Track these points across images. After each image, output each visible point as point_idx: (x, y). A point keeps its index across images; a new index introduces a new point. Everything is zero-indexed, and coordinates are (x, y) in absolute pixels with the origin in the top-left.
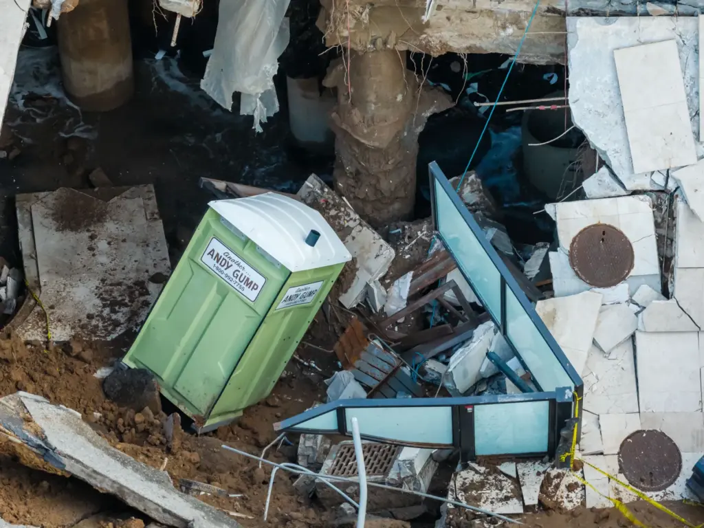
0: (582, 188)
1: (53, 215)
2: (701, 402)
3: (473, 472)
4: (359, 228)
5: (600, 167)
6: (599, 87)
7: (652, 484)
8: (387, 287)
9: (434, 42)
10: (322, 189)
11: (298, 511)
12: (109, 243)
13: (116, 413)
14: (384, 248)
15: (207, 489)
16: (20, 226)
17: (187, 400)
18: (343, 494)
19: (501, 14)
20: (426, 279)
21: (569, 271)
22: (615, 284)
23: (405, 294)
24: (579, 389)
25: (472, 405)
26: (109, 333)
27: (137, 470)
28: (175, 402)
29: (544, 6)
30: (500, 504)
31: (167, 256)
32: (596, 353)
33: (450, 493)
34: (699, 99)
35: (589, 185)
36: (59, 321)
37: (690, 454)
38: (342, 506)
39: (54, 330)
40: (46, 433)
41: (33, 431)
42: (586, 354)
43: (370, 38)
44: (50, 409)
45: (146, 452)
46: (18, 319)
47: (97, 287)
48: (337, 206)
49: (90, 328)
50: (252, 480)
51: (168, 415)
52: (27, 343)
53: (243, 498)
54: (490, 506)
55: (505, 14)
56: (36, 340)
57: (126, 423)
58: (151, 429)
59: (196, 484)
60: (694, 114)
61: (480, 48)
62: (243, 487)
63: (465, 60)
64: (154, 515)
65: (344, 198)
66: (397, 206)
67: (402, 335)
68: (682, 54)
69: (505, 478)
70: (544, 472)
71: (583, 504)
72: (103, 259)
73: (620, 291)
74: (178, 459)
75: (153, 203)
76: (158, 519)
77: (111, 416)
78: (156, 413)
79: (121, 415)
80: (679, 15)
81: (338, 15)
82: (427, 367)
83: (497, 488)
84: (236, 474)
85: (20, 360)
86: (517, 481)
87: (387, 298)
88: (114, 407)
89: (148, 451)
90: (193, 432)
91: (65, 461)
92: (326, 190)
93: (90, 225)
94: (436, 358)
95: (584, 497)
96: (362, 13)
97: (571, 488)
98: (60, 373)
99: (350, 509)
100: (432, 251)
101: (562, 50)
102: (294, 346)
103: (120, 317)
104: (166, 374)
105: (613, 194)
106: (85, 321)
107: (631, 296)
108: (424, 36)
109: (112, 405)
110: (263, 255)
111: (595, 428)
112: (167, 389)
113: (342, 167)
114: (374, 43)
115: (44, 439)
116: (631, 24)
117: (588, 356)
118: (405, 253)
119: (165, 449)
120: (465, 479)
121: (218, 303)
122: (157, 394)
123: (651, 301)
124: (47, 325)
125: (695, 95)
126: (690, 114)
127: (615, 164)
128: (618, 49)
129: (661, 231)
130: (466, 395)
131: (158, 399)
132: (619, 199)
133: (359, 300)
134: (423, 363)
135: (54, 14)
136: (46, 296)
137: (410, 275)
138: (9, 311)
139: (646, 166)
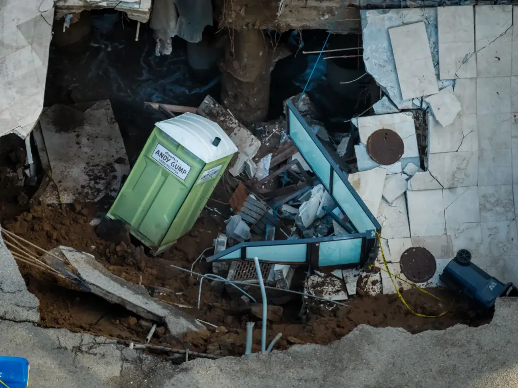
0: (372, 108)
1: (52, 122)
2: (445, 229)
3: (317, 277)
4: (238, 128)
5: (383, 96)
6: (380, 50)
7: (420, 278)
8: (256, 162)
9: (283, 24)
10: (214, 104)
11: (217, 302)
12: (88, 139)
13: (104, 245)
14: (254, 141)
15: (163, 291)
17: (146, 237)
18: (241, 290)
19: (322, 7)
20: (280, 158)
21: (367, 156)
22: (393, 163)
23: (268, 166)
24: (379, 230)
25: (319, 243)
26: (96, 197)
27: (129, 288)
28: (139, 238)
29: (347, 3)
30: (334, 295)
31: (123, 146)
32: (384, 204)
33: (305, 289)
34: (438, 55)
35: (377, 107)
36: (65, 190)
37: (440, 260)
38: (242, 297)
39: (63, 197)
40: (78, 271)
41: (71, 270)
42: (378, 205)
43: (245, 23)
44: (78, 255)
45: (126, 270)
46: (40, 190)
47: (85, 168)
48: (224, 115)
49: (84, 194)
50: (188, 284)
51: (136, 246)
52: (49, 205)
53: (183, 295)
54: (328, 296)
55: (324, 8)
56: (53, 204)
57: (111, 251)
58: (126, 255)
59: (157, 289)
60: (436, 64)
61: (310, 26)
62: (183, 288)
63: (301, 34)
64: (142, 314)
65: (228, 110)
66: (259, 113)
67: (266, 191)
68: (428, 29)
69: (336, 279)
70: (358, 275)
71: (381, 292)
72: (86, 149)
73: (397, 166)
74: (145, 274)
75: (111, 111)
76: (144, 317)
77: (101, 247)
78: (128, 245)
79: (107, 247)
80: (426, 6)
81: (227, 12)
82: (283, 209)
83: (332, 285)
84: (178, 281)
85: (46, 217)
86: (343, 282)
87: (257, 169)
88: (103, 242)
89: (127, 269)
90: (150, 256)
91: (91, 287)
92: (217, 105)
93: (75, 128)
94: (287, 203)
95: (381, 288)
96: (240, 10)
97: (374, 283)
98: (70, 224)
99: (246, 299)
100: (282, 141)
101: (357, 26)
102: (206, 201)
103: (100, 186)
104: (133, 222)
105: (391, 111)
106: (80, 190)
107: (403, 169)
108: (276, 21)
109: (101, 241)
110: (188, 153)
111: (386, 247)
112: (134, 231)
113: (226, 92)
114: (247, 25)
115: (78, 275)
116: (397, 13)
117: (380, 206)
118: (266, 142)
119: (136, 268)
120: (313, 281)
121: (162, 182)
122: (128, 234)
123: (415, 173)
124: (59, 194)
125: (436, 53)
126: (434, 64)
127: (391, 95)
128: (391, 28)
129: (419, 132)
130: (309, 228)
131: (128, 237)
132: (395, 114)
133: (241, 171)
134: (280, 206)
135: (66, 25)
136: (55, 175)
137: (270, 156)
138: (34, 184)
139: (409, 95)
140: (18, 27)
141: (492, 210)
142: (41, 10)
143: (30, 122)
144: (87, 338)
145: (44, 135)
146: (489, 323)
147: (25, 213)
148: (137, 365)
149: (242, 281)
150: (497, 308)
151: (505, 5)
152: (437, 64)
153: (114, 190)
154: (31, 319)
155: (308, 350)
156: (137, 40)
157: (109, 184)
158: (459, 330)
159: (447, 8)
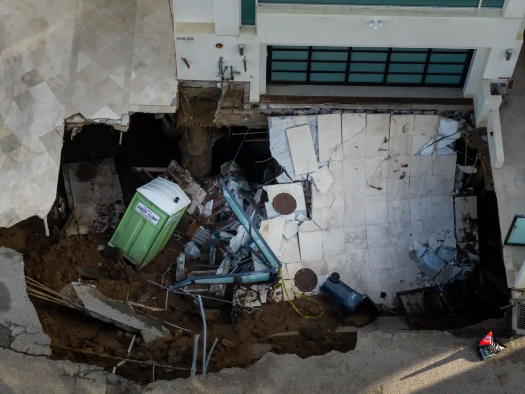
0: (276, 180)
1: (77, 174)
2: (323, 256)
3: (242, 290)
4: (192, 183)
5: (282, 172)
6: (281, 143)
7: (307, 289)
8: (204, 205)
9: (218, 124)
10: (177, 166)
12: (99, 186)
14: (202, 192)
16: (65, 180)
18: (193, 296)
19: (243, 114)
20: (218, 203)
21: (273, 209)
22: (289, 213)
23: (211, 208)
26: (102, 229)
28: (129, 259)
29: (259, 112)
30: (253, 303)
31: (121, 191)
32: (284, 240)
33: (234, 299)
34: (318, 146)
35: (279, 179)
36: (83, 224)
37: (320, 276)
38: (194, 301)
39: (81, 229)
40: (83, 302)
41: (78, 301)
43: (193, 123)
44: (84, 288)
46: (67, 224)
47: (96, 207)
48: (183, 173)
49: (95, 227)
50: (160, 291)
51: (127, 265)
52: (71, 236)
53: (156, 299)
54: (249, 304)
56: (75, 234)
57: (111, 268)
58: (121, 271)
59: (140, 297)
62: (157, 293)
63: (229, 128)
65: (186, 170)
67: (211, 223)
68: (311, 129)
69: (254, 292)
70: (268, 288)
71: (283, 299)
72: (98, 194)
73: (292, 216)
75: (114, 166)
76: (128, 330)
77: (105, 265)
78: (122, 263)
79: (109, 264)
80: (310, 114)
82: (221, 235)
83: (251, 296)
84: (154, 288)
86: (258, 293)
87: (204, 210)
88: (107, 261)
90: (136, 271)
91: (91, 313)
92: (179, 167)
93: (91, 178)
94: (224, 230)
95: (283, 296)
96: (190, 117)
97: (278, 294)
98: (85, 250)
99: (196, 302)
103: (105, 221)
104: (125, 249)
105: (288, 182)
106: (92, 224)
107: (296, 218)
108: (214, 122)
110: (158, 208)
111: (285, 269)
112: (126, 254)
113: (185, 160)
114: (195, 124)
115: (83, 305)
116: (292, 119)
117: (281, 242)
118: (210, 192)
119: (127, 281)
120: (239, 293)
121: (142, 225)
122: (122, 256)
123: (304, 220)
124: (78, 227)
125: (317, 144)
126: (315, 151)
127: (288, 171)
128: (287, 128)
129: (306, 194)
130: (237, 253)
131: (122, 258)
132: (290, 184)
133: (194, 211)
134: (219, 233)
135: (73, 134)
136: (77, 213)
137: (212, 201)
138: (64, 218)
139: (300, 172)
140: (40, 138)
141: (352, 242)
142: (56, 126)
143: (47, 208)
144: (84, 367)
145: (71, 184)
146: (353, 350)
147: (55, 245)
148: (117, 387)
149: (194, 290)
150: (358, 338)
151: (361, 114)
152: (317, 152)
153: (114, 224)
154: (45, 354)
155: (233, 372)
156: (120, 144)
157: (110, 220)
158: (334, 355)
159: (324, 116)
